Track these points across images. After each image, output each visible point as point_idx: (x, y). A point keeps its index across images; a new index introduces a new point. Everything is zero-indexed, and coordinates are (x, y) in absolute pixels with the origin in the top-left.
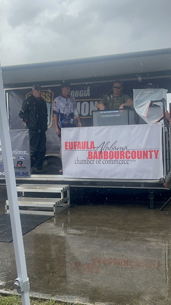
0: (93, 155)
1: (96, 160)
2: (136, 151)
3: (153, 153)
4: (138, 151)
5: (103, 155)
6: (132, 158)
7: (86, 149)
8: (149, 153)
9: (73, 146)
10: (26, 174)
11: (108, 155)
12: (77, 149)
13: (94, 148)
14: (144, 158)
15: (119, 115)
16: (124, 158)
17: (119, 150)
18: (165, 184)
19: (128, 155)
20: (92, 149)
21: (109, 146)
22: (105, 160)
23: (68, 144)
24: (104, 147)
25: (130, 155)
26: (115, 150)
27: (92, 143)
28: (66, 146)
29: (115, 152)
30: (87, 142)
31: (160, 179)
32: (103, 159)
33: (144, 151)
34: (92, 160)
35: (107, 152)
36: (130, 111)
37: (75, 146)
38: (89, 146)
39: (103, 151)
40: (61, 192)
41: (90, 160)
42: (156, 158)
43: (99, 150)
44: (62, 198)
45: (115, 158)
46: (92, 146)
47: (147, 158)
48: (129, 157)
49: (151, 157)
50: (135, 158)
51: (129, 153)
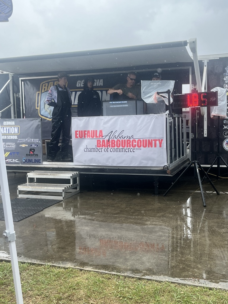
1: (104, 148)
2: (142, 140)
7: (95, 138)
8: (153, 142)
9: (83, 135)
10: (38, 162)
11: (116, 143)
12: (86, 138)
13: (102, 137)
14: (149, 147)
15: (127, 106)
16: (130, 147)
17: (125, 139)
18: (168, 171)
19: (134, 144)
22: (113, 148)
23: (78, 133)
25: (136, 144)
26: (122, 139)
27: (101, 131)
28: (76, 134)
30: (96, 131)
31: (164, 167)
32: (111, 148)
33: (149, 140)
34: (101, 148)
35: (114, 141)
37: (85, 134)
38: (98, 135)
39: (110, 140)
40: (70, 178)
41: (98, 148)
42: (160, 146)
43: (107, 138)
44: (71, 184)
45: (122, 146)
46: (101, 135)
47: (152, 147)
49: (155, 146)
50: (140, 146)
51: (135, 142)
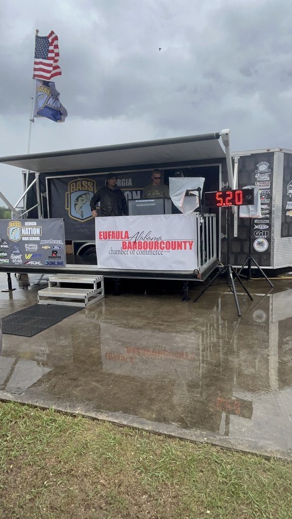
0: (127, 245)
1: (130, 250)
2: (170, 241)
3: (188, 244)
4: (172, 242)
5: (137, 245)
6: (167, 249)
7: (120, 239)
8: (183, 244)
10: (61, 264)
11: (142, 245)
12: (111, 239)
14: (178, 249)
15: (154, 204)
16: (158, 249)
17: (153, 240)
18: (199, 276)
19: (163, 246)
20: (127, 239)
21: (144, 235)
22: (139, 250)
23: (102, 234)
24: (138, 237)
25: (165, 246)
26: (149, 241)
28: (100, 235)
29: (150, 242)
31: (194, 271)
32: (137, 250)
33: (178, 242)
35: (141, 242)
36: (166, 200)
38: (123, 236)
39: (137, 241)
40: (93, 283)
41: (124, 250)
42: (191, 249)
43: (133, 240)
44: (95, 289)
45: (150, 249)
46: (127, 236)
47: (181, 249)
48: (164, 247)
49: (185, 248)
50: (169, 249)
51: (164, 244)
